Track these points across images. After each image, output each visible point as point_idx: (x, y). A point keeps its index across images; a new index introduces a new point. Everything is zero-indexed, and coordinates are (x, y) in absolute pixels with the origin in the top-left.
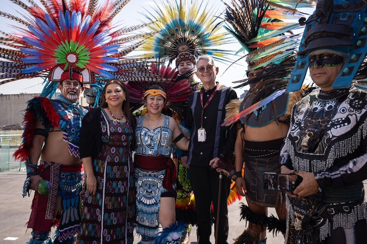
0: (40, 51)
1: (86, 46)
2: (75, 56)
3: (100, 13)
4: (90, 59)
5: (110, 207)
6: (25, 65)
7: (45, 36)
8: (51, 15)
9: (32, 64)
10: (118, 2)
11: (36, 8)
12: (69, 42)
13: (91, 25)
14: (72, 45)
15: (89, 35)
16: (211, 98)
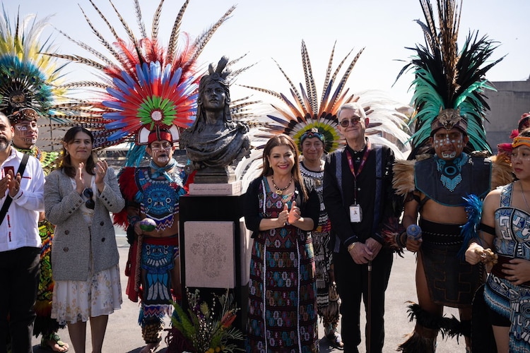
0: (122, 113)
1: (170, 98)
2: (159, 113)
3: (181, 59)
4: (176, 113)
5: (272, 304)
6: (109, 131)
7: (124, 96)
8: (128, 69)
9: (115, 130)
10: (199, 41)
11: (110, 65)
12: (151, 98)
13: (172, 73)
14: (155, 100)
15: (171, 86)
16: (364, 161)
